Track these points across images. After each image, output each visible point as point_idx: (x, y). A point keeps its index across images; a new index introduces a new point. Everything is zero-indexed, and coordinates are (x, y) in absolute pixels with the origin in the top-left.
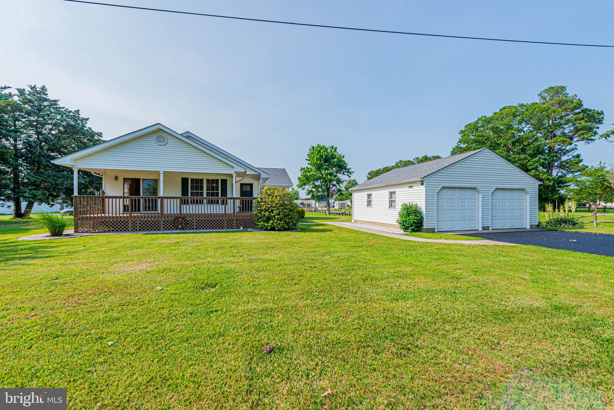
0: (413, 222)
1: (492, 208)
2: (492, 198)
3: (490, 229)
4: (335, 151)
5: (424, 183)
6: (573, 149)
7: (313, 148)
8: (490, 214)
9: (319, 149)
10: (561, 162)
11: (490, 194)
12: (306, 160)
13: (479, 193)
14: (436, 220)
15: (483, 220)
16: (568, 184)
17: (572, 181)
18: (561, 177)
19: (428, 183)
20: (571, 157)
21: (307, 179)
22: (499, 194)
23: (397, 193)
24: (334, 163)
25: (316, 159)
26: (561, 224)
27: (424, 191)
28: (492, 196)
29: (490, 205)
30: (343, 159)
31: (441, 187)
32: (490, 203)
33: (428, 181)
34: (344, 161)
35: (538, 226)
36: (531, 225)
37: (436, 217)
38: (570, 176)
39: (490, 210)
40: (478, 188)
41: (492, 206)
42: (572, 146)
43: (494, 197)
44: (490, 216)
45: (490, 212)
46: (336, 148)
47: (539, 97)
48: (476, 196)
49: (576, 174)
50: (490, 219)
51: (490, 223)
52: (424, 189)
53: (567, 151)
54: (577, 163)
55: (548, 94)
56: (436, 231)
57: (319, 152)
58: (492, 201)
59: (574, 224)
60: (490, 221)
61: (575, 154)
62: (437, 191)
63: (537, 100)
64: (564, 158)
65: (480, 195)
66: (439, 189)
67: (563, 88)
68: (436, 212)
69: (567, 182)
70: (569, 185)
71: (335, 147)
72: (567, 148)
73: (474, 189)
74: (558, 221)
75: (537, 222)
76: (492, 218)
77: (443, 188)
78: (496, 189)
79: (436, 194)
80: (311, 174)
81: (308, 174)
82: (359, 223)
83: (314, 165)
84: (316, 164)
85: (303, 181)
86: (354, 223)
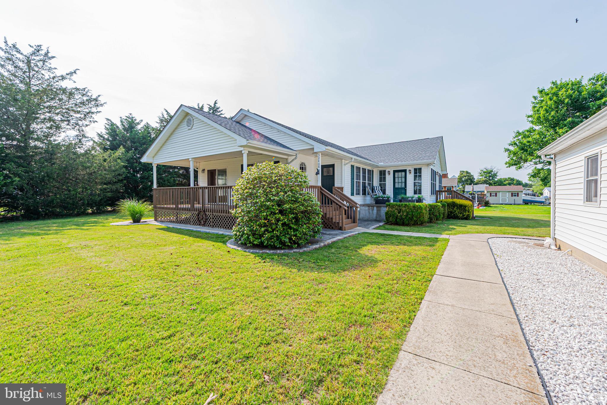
7: (542, 91)
9: (554, 90)
12: (528, 116)
21: (524, 149)
25: (546, 110)
57: (555, 94)
80: (530, 139)
81: (525, 141)
82: (565, 250)
83: (541, 123)
84: (547, 120)
85: (515, 154)
86: (553, 247)
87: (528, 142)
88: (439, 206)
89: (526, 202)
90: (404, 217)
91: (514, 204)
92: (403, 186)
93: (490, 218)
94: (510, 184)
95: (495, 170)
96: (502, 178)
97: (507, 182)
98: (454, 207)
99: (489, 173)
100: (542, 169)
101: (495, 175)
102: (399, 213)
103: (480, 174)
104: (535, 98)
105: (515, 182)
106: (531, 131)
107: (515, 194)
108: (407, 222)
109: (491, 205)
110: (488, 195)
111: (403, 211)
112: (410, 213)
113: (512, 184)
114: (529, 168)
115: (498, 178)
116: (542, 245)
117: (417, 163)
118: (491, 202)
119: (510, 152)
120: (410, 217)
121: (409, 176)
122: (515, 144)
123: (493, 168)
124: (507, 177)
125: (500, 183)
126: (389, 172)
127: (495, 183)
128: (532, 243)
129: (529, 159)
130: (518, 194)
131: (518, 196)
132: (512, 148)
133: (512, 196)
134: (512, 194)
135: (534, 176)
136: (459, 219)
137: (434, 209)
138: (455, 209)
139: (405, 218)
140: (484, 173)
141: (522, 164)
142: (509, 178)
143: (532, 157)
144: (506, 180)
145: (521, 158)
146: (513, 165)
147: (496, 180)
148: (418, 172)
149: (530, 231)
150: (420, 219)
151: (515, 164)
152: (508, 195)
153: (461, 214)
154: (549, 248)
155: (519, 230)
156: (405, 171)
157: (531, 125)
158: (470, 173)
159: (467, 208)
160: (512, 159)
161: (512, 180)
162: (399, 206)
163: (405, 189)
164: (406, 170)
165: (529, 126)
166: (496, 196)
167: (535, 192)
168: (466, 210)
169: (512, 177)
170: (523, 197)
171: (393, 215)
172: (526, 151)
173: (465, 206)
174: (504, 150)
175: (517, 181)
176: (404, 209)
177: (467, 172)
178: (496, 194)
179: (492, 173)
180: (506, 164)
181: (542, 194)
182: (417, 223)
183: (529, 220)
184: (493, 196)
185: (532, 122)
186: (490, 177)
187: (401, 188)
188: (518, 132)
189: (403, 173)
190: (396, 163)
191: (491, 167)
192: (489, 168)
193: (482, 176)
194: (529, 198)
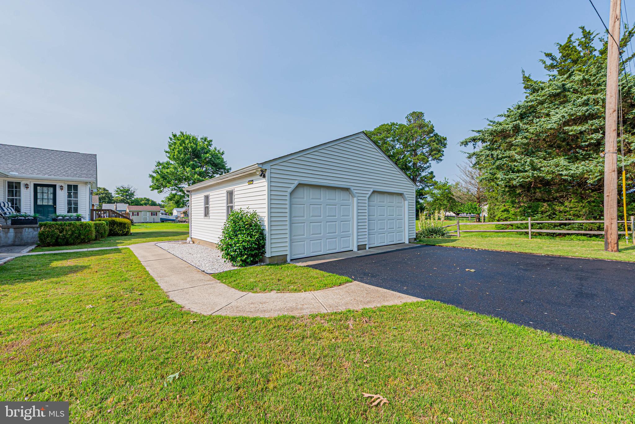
0: (244, 246)
1: (369, 218)
2: (368, 204)
3: (367, 248)
4: (210, 144)
5: (267, 174)
6: (428, 167)
7: (175, 136)
8: (367, 227)
9: (182, 138)
10: (421, 177)
11: (367, 199)
12: (166, 152)
13: (353, 196)
14: (288, 240)
15: (358, 235)
16: (426, 196)
17: (429, 193)
18: (422, 189)
19: (273, 175)
20: (427, 173)
21: (164, 177)
22: (377, 199)
23: (236, 193)
24: (206, 159)
25: (178, 152)
26: (432, 235)
27: (266, 188)
28: (369, 201)
29: (367, 214)
30: (223, 157)
31: (296, 183)
32: (367, 211)
33: (273, 171)
34: (223, 159)
35: (415, 239)
36: (409, 239)
37: (288, 236)
38: (427, 189)
39: (367, 221)
40: (352, 188)
41: (369, 216)
42: (428, 164)
43: (371, 203)
44: (367, 230)
45: (367, 224)
46: (211, 141)
47: (406, 120)
48: (349, 200)
49: (431, 188)
50: (367, 233)
51: (367, 239)
52: (266, 184)
53: (425, 168)
54: (431, 178)
55: (413, 117)
56: (289, 260)
57: (184, 142)
58: (369, 209)
59: (443, 235)
60: (367, 236)
61: (430, 171)
62: (290, 190)
63: (405, 122)
64: (423, 174)
65: (355, 199)
66: (293, 186)
67: (422, 114)
68: (288, 227)
69: (425, 194)
70: (426, 198)
71: (209, 139)
72: (425, 166)
73: (347, 190)
74: (430, 231)
75: (415, 234)
76: (369, 233)
77: (300, 185)
78: (374, 192)
79: (288, 194)
80: (168, 171)
81: (165, 171)
82: (196, 243)
83: (174, 159)
84: (178, 158)
85: (157, 180)
86: (191, 242)
87: (167, 173)
88: (104, 223)
89: (163, 221)
90: (68, 236)
91: (154, 222)
92: (51, 203)
93: (143, 233)
94: (146, 204)
95: (132, 189)
96: (138, 197)
97: (143, 202)
98: (114, 225)
99: (127, 192)
100: (176, 194)
101: (132, 194)
102: (60, 233)
103: (117, 191)
104: (171, 139)
105: (150, 202)
106: (168, 163)
107: (154, 214)
108: (72, 241)
109: (135, 224)
110: (131, 214)
111: (66, 230)
112: (77, 232)
113: (148, 204)
114: (167, 192)
115: (135, 197)
116: (186, 243)
117: (73, 179)
118: (135, 221)
119: (154, 178)
120: (76, 236)
121: (60, 192)
122: (158, 172)
123: (130, 187)
124: (143, 197)
125: (137, 203)
126: (61, 186)
127: (132, 203)
128: (180, 242)
129: (168, 186)
130: (156, 213)
131: (156, 215)
132: (154, 175)
133: (152, 215)
134: (152, 213)
135: (170, 199)
136: (119, 235)
137: (99, 226)
138: (115, 227)
139: (70, 238)
140: (121, 191)
141: (162, 189)
142: (145, 198)
143: (170, 185)
144: (142, 200)
145: (162, 184)
146: (155, 189)
147: (133, 199)
148: (73, 189)
149: (176, 238)
150: (88, 236)
151: (157, 189)
152: (149, 214)
153: (120, 231)
154: (189, 243)
155: (170, 238)
156: (54, 187)
157: (168, 159)
158: (108, 191)
159: (126, 225)
160: (155, 184)
161: (148, 200)
162: (61, 225)
163: (54, 207)
164: (55, 185)
165: (166, 160)
166: (138, 215)
167: (166, 211)
168: (125, 227)
169: (147, 198)
170: (160, 216)
171: (52, 236)
172: (166, 179)
173: (125, 224)
174: (149, 175)
175: (152, 201)
176: (68, 228)
177: (104, 189)
178: (138, 213)
179: (129, 192)
180: (150, 187)
181: (172, 214)
182: (85, 241)
183: (171, 232)
184: (136, 215)
185: (169, 157)
186: (127, 195)
187: (48, 206)
188: (159, 163)
189: (51, 190)
190: (40, 176)
191: (128, 185)
192: (126, 186)
193: (119, 194)
194: (164, 217)
